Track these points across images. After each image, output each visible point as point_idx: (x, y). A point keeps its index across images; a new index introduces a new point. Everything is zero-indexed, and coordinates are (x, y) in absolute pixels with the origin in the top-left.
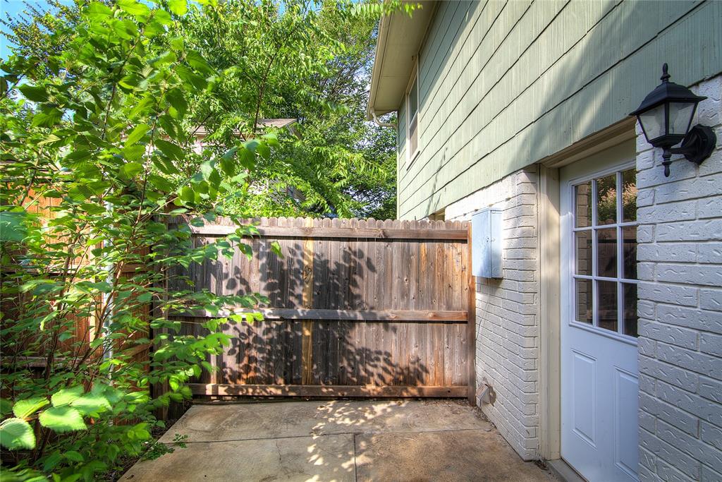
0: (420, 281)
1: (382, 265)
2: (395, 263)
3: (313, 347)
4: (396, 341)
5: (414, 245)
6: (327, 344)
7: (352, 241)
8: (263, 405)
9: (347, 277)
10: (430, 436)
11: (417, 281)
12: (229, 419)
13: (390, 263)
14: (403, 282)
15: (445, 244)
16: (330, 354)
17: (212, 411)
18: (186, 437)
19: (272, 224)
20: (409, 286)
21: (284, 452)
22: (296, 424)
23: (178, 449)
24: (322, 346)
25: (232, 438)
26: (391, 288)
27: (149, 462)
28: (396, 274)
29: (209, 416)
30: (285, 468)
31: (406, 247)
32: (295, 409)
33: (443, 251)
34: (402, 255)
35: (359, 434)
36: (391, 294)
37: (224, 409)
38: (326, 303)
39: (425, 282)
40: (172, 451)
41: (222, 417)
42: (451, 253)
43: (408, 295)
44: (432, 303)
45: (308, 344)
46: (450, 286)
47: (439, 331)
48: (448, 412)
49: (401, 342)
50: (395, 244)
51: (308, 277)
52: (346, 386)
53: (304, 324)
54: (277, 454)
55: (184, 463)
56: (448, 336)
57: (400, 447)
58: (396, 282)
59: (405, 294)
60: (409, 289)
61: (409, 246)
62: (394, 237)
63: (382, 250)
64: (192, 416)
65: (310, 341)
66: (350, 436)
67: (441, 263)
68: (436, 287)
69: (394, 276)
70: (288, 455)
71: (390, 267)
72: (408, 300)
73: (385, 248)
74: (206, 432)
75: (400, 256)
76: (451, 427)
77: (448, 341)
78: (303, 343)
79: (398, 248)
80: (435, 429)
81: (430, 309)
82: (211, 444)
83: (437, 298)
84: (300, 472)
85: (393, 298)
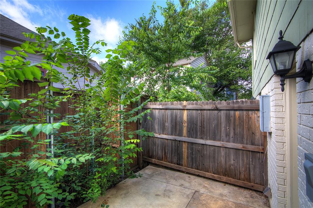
0: (236, 129)
1: (216, 121)
2: (222, 120)
3: (187, 153)
4: (223, 156)
5: (232, 112)
6: (193, 152)
7: (202, 110)
8: (169, 171)
9: (200, 125)
10: (230, 203)
11: (234, 129)
12: (157, 173)
13: (220, 120)
14: (226, 129)
15: (250, 112)
16: (194, 156)
17: (153, 169)
18: (142, 174)
19: (172, 104)
20: (230, 131)
21: (167, 189)
22: (177, 181)
23: (139, 177)
24: (191, 153)
25: (155, 179)
26: (221, 131)
27: (131, 179)
28: (223, 125)
29: (152, 170)
30: (165, 194)
31: (228, 113)
32: (180, 175)
33: (249, 115)
34: (226, 117)
35: (198, 191)
36: (221, 134)
37: (157, 169)
38: (192, 136)
39: (238, 130)
40: (137, 178)
41: (155, 171)
42: (254, 116)
43: (229, 136)
44: (242, 140)
45: (185, 151)
46: (253, 133)
47: (247, 155)
48: (248, 196)
49: (226, 157)
50: (222, 112)
51: (185, 125)
52: (200, 171)
53: (184, 143)
54: (165, 189)
55: (138, 182)
56: (252, 158)
57: (213, 202)
58: (223, 129)
59: (227, 135)
60: (230, 133)
61: (229, 113)
62: (221, 109)
63: (216, 114)
64: (147, 169)
65: (186, 150)
66: (194, 191)
67: (247, 121)
68: (245, 133)
69: (222, 127)
70: (168, 190)
71: (220, 122)
72: (229, 138)
73: (217, 113)
74: (149, 175)
75: (225, 117)
76: (245, 203)
77: (252, 161)
78: (184, 151)
79: (224, 113)
80: (235, 201)
81: (241, 143)
82: (148, 179)
83: (245, 138)
84: (169, 197)
85: (222, 136)
